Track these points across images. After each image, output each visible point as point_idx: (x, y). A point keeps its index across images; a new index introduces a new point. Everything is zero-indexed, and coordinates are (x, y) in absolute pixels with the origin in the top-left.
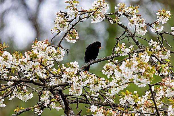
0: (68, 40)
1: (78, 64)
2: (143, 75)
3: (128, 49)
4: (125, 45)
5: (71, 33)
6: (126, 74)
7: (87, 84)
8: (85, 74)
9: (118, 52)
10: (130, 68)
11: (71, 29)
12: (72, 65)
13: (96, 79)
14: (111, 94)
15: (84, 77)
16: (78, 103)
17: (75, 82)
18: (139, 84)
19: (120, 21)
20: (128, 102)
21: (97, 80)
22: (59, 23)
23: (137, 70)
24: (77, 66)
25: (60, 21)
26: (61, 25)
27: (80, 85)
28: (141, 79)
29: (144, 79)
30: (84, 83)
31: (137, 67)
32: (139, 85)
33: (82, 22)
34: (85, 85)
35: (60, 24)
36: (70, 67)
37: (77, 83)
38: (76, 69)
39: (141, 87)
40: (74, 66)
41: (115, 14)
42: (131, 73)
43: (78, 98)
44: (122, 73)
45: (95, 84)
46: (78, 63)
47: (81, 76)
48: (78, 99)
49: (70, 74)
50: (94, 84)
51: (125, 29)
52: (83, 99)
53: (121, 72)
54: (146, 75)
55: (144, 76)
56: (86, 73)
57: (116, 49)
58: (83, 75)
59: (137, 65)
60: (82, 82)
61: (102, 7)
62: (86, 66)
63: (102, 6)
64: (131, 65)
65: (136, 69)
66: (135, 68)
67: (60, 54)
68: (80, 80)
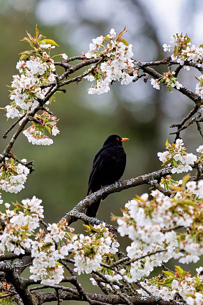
0: (31, 139)
1: (41, 205)
2: (190, 231)
3: (191, 155)
4: (183, 144)
5: (39, 119)
6: (146, 231)
7: (67, 254)
8: (62, 229)
9: (167, 163)
10: (151, 217)
11: (36, 110)
12: (26, 207)
13: (88, 240)
14: (131, 277)
15: (59, 236)
16: (59, 302)
17: (35, 251)
18: (181, 254)
19: (177, 82)
20: (181, 297)
21: (91, 244)
22: (20, 90)
23: (169, 221)
24: (39, 209)
25: (22, 85)
26: (25, 96)
27: (50, 256)
28: (185, 243)
29: (192, 244)
30: (59, 253)
31: (170, 213)
32: (181, 257)
33: (64, 91)
34: (62, 257)
35: (22, 93)
36: (23, 211)
37: (42, 253)
38: (36, 216)
39: (188, 263)
40: (32, 209)
41: (166, 63)
42: (157, 228)
43: (58, 288)
44: (137, 228)
45: (86, 255)
46: (40, 201)
47: (51, 233)
48: (60, 291)
49: (19, 230)
50: (83, 256)
51: (195, 101)
52: (71, 291)
53: (135, 226)
54: (197, 233)
55: (192, 235)
56: (64, 227)
57: (162, 156)
58: (55, 230)
59: (171, 208)
60: (56, 249)
61: (114, 53)
62: (88, 202)
63: (114, 49)
64: (153, 210)
65: (168, 217)
66: (164, 217)
67: (16, 174)
68: (50, 245)
